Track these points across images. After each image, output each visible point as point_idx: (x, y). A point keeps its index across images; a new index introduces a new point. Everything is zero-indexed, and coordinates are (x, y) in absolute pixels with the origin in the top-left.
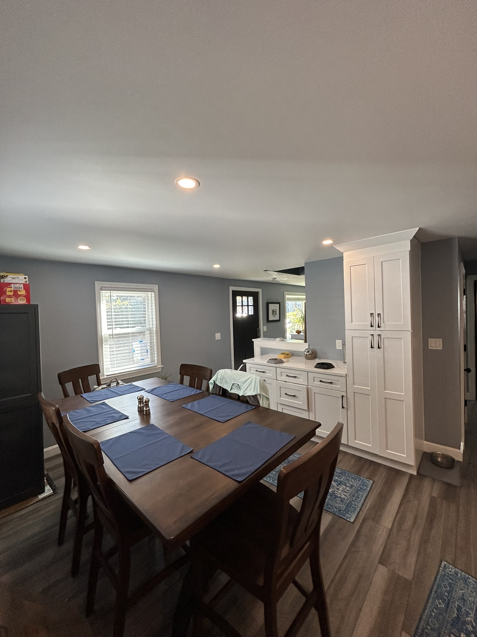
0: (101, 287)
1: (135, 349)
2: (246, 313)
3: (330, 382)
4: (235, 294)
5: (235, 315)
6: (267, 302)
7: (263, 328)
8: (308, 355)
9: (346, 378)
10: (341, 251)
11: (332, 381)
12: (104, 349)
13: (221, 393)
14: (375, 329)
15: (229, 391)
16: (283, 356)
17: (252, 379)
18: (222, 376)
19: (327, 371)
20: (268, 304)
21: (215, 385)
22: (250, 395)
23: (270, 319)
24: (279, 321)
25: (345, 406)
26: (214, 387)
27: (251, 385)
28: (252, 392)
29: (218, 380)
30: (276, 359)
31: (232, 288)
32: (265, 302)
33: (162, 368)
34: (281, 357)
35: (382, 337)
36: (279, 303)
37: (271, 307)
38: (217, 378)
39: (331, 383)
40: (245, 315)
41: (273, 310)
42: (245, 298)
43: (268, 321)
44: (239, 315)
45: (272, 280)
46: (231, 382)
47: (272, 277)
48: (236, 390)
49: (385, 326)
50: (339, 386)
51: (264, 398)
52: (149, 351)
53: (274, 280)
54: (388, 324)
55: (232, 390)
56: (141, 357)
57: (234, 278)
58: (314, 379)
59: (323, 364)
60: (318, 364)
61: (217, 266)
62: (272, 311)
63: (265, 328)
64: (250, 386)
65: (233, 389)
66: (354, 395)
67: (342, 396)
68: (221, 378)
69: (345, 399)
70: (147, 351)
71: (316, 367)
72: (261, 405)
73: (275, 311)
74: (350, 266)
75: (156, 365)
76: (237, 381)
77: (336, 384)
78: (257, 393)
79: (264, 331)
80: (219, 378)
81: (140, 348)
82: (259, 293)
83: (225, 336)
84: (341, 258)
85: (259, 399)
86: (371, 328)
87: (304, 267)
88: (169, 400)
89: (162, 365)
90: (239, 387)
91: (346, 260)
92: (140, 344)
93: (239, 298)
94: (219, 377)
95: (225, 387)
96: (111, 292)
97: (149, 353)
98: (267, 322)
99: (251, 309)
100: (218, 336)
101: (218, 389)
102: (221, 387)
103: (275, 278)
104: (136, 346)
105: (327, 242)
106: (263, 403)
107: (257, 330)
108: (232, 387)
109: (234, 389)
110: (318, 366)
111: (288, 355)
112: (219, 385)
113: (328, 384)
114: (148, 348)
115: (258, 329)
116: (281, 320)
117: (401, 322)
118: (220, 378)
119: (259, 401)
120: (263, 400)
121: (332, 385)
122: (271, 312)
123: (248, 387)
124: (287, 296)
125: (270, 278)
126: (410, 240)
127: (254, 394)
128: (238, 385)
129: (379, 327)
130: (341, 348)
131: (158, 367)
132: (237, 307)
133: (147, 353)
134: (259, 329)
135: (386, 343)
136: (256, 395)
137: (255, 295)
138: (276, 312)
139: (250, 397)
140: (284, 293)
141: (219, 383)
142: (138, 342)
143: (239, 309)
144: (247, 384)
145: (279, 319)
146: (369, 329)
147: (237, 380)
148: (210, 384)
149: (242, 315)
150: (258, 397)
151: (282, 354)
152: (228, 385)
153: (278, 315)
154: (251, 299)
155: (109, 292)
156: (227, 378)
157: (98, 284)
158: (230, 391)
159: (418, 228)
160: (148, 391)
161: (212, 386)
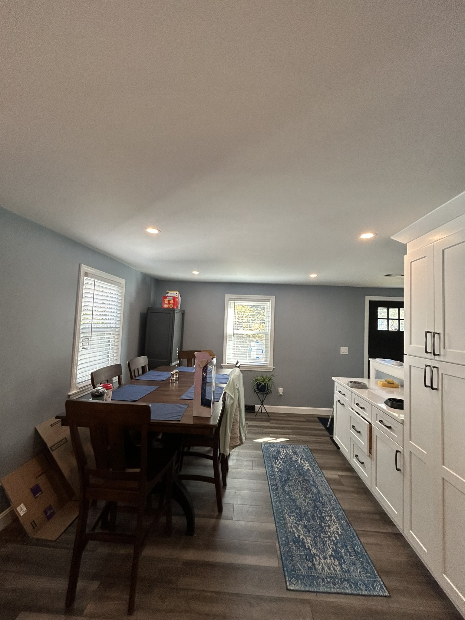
0: (229, 298)
1: (252, 348)
9: (403, 426)
11: (392, 426)
12: (227, 344)
31: (369, 298)
33: (273, 368)
39: (390, 428)
52: (264, 351)
56: (257, 355)
58: (377, 417)
60: (390, 399)
70: (262, 351)
71: (386, 403)
75: (268, 365)
77: (394, 431)
81: (256, 348)
89: (273, 366)
92: (257, 344)
96: (236, 302)
97: (264, 354)
104: (254, 345)
110: (388, 401)
113: (387, 428)
114: (264, 349)
121: (390, 432)
131: (269, 367)
133: (262, 353)
142: (255, 343)
155: (234, 302)
157: (227, 296)
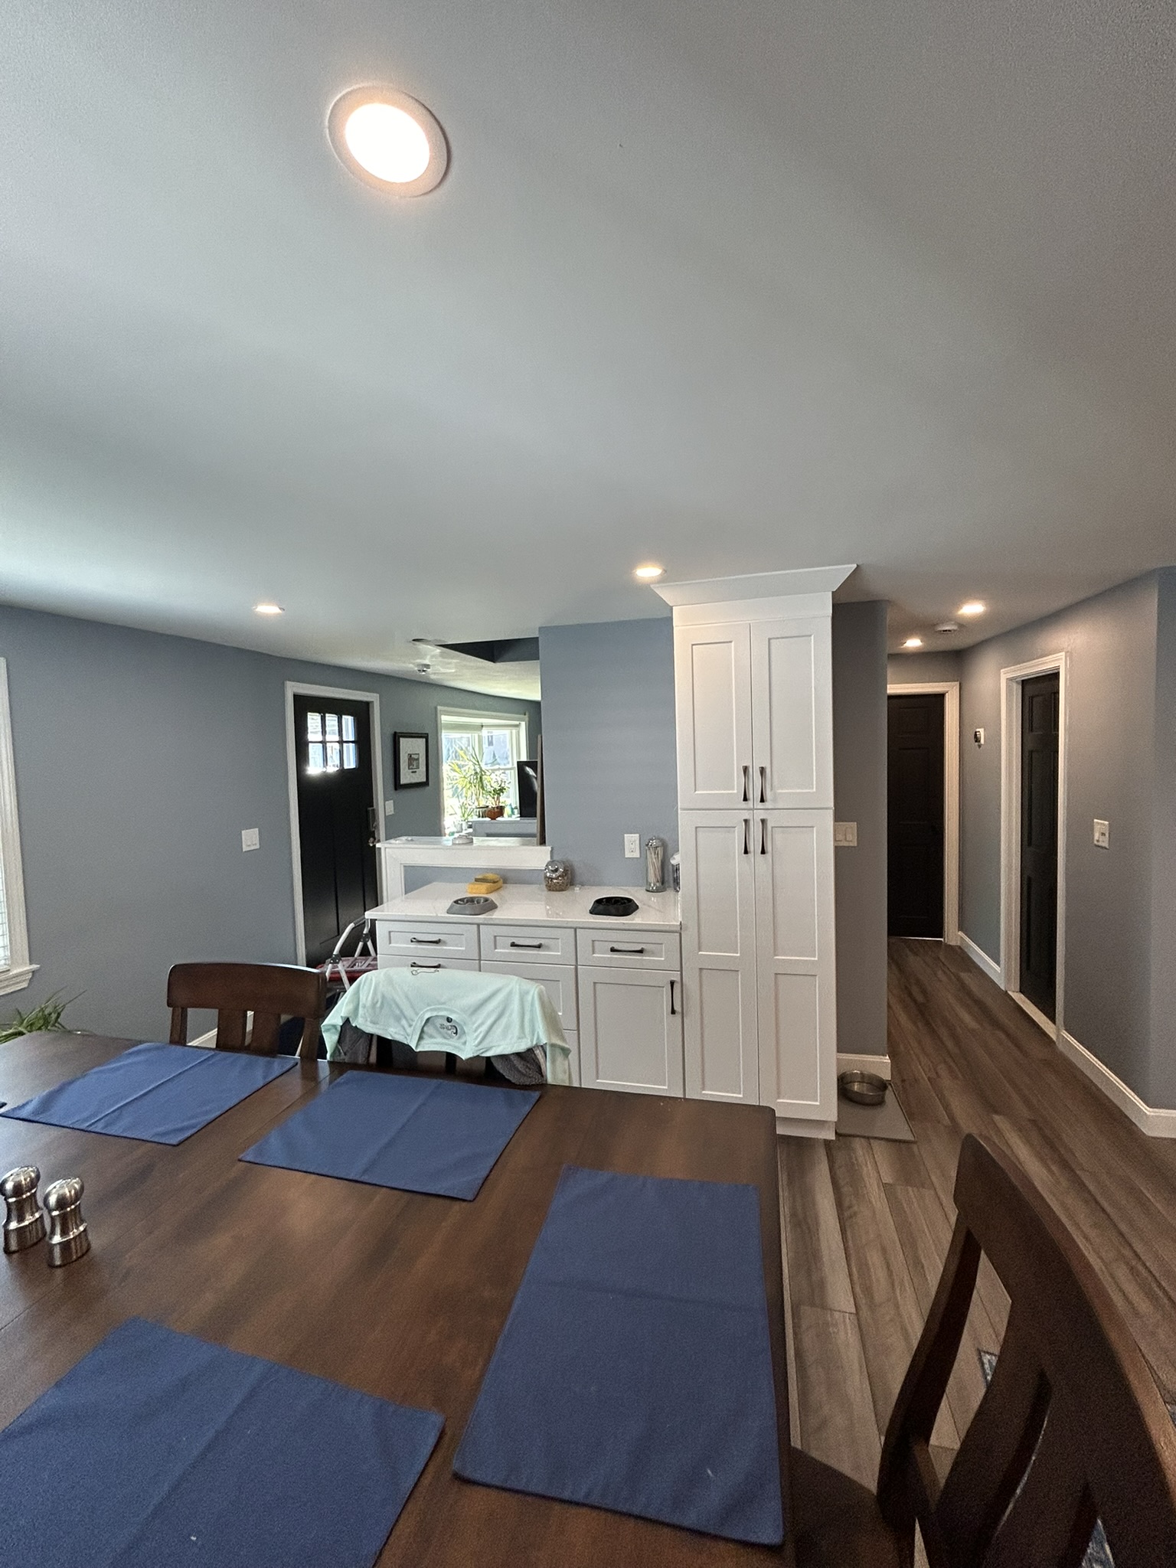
2: (334, 766)
3: (639, 949)
4: (304, 705)
5: (305, 770)
6: (395, 733)
7: (384, 806)
8: (557, 878)
9: (680, 934)
10: (668, 603)
11: (644, 946)
13: (373, 1058)
14: (752, 807)
15: (414, 1048)
16: (484, 887)
17: (510, 993)
18: (379, 997)
19: (623, 920)
20: (396, 738)
21: (349, 1033)
22: (506, 1052)
23: (403, 781)
24: (426, 784)
25: (677, 1008)
26: (339, 1041)
27: (507, 1014)
28: (515, 1039)
29: (361, 1011)
30: (471, 900)
31: (292, 688)
32: (390, 732)
34: (480, 891)
35: (769, 825)
36: (426, 736)
37: (407, 746)
38: (358, 1005)
39: (641, 951)
40: (332, 769)
41: (410, 755)
42: (331, 720)
43: (398, 785)
44: (315, 768)
45: (416, 669)
46: (417, 1014)
47: (419, 661)
48: (440, 1040)
49: (774, 800)
50: (661, 958)
51: (558, 1051)
53: (424, 671)
54: (783, 791)
55: (423, 1042)
57: (299, 657)
58: (593, 947)
59: (609, 901)
60: (599, 902)
61: (268, 610)
62: (406, 759)
63: (390, 804)
64: (504, 1021)
65: (425, 1036)
66: (700, 976)
67: (672, 983)
68: (374, 1005)
69: (677, 987)
71: (593, 912)
72: (550, 1080)
73: (416, 757)
74: (693, 645)
76: (446, 1010)
77: (653, 954)
78: (534, 1043)
79: (387, 814)
80: (364, 1007)
82: (371, 705)
83: (273, 836)
84: (669, 620)
85: (542, 1060)
86: (744, 805)
87: (537, 638)
88: (162, 1140)
89: (32, 964)
90: (452, 1027)
91: (679, 628)
93: (313, 720)
94: (366, 998)
95: (392, 1033)
98: (396, 789)
99: (350, 752)
100: (250, 839)
101: (361, 1045)
102: (372, 1035)
103: (428, 666)
105: (648, 572)
106: (555, 1073)
107: (367, 812)
108: (422, 1031)
109: (431, 1037)
110: (601, 907)
111: (497, 882)
112: (369, 1029)
113: (634, 955)
115: (370, 809)
116: (430, 784)
117: (813, 788)
118: (369, 1004)
119: (543, 1067)
120: (553, 1061)
121: (644, 958)
122: (404, 762)
123: (495, 1022)
124: (445, 719)
125: (411, 665)
126: (833, 592)
127: (522, 1047)
128: (449, 1020)
129: (762, 800)
130: (637, 855)
132: (310, 745)
134: (374, 810)
135: (778, 841)
136: (530, 1050)
137: (361, 713)
138: (418, 759)
139: (510, 1060)
140: (436, 708)
141: (369, 1023)
143: (314, 752)
144: (488, 1016)
145: (425, 780)
146: (739, 807)
147: (444, 1003)
148: (328, 1030)
149: (324, 770)
150: (538, 1053)
151: (477, 880)
152: (406, 1026)
153: (423, 768)
154: (348, 721)
156: (397, 999)
158: (417, 1047)
159: (855, 566)
160: (24, 1114)
161: (336, 1037)
